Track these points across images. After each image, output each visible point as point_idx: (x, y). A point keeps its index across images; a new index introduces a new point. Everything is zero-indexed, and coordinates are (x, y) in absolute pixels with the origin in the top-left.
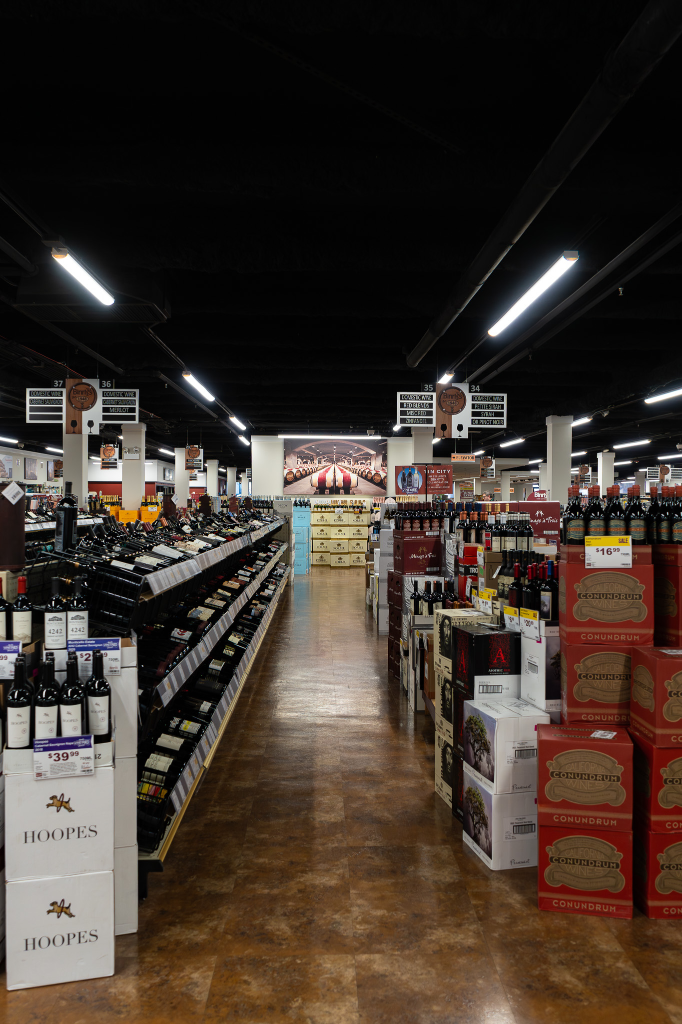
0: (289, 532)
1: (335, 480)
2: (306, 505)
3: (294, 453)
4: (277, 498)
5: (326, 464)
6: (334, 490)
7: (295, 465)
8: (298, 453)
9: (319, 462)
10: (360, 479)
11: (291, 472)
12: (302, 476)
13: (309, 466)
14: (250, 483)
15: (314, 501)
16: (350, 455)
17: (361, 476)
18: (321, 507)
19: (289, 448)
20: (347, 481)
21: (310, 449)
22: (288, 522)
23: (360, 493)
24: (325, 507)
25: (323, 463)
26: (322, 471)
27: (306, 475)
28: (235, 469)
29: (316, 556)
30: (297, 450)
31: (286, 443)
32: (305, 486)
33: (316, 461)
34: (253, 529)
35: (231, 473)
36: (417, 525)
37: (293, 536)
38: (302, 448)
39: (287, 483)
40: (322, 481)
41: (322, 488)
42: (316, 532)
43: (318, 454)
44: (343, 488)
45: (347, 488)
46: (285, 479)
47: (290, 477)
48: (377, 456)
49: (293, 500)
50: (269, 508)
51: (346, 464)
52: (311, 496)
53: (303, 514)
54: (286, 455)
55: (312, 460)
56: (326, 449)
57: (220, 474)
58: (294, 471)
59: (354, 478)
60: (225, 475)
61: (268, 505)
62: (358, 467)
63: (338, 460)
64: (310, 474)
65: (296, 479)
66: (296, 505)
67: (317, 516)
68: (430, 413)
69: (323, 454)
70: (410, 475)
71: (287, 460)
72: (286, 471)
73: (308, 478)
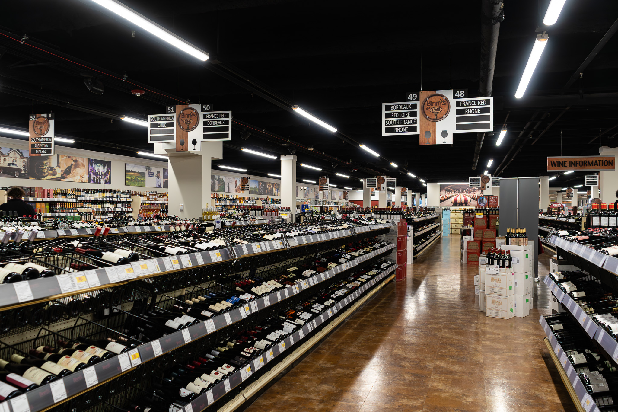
0: (441, 220)
1: (461, 200)
2: (448, 210)
3: (444, 189)
4: (437, 207)
5: (457, 193)
6: (461, 204)
7: (445, 194)
8: (446, 189)
9: (455, 193)
10: (472, 199)
11: (443, 197)
12: (448, 199)
13: (450, 195)
14: (426, 199)
15: (452, 208)
16: (467, 190)
17: (472, 198)
18: (455, 211)
19: (442, 188)
20: (466, 201)
21: (451, 187)
22: (440, 216)
23: (472, 205)
24: (457, 211)
25: (456, 193)
26: (456, 196)
27: (449, 198)
28: (419, 193)
29: (453, 230)
30: (446, 188)
31: (441, 186)
32: (449, 202)
33: (453, 193)
34: (428, 216)
35: (417, 195)
36: (468, 214)
37: (442, 221)
38: (447, 187)
39: (441, 201)
40: (456, 201)
41: (456, 203)
42: (453, 221)
43: (454, 190)
44: (464, 203)
45: (466, 203)
46: (441, 200)
47: (443, 199)
48: (479, 190)
49: (443, 208)
50: (433, 211)
51: (466, 193)
52: (451, 206)
53: (447, 213)
54: (441, 190)
55: (452, 192)
56: (458, 188)
57: (412, 195)
58: (444, 196)
59: (469, 199)
60: (414, 196)
61: (433, 210)
62: (471, 194)
63: (462, 192)
64: (451, 197)
65: (445, 200)
66: (444, 210)
67: (454, 214)
68: (479, 183)
69: (456, 189)
70: (482, 199)
71: (442, 192)
72: (441, 197)
73: (450, 199)
